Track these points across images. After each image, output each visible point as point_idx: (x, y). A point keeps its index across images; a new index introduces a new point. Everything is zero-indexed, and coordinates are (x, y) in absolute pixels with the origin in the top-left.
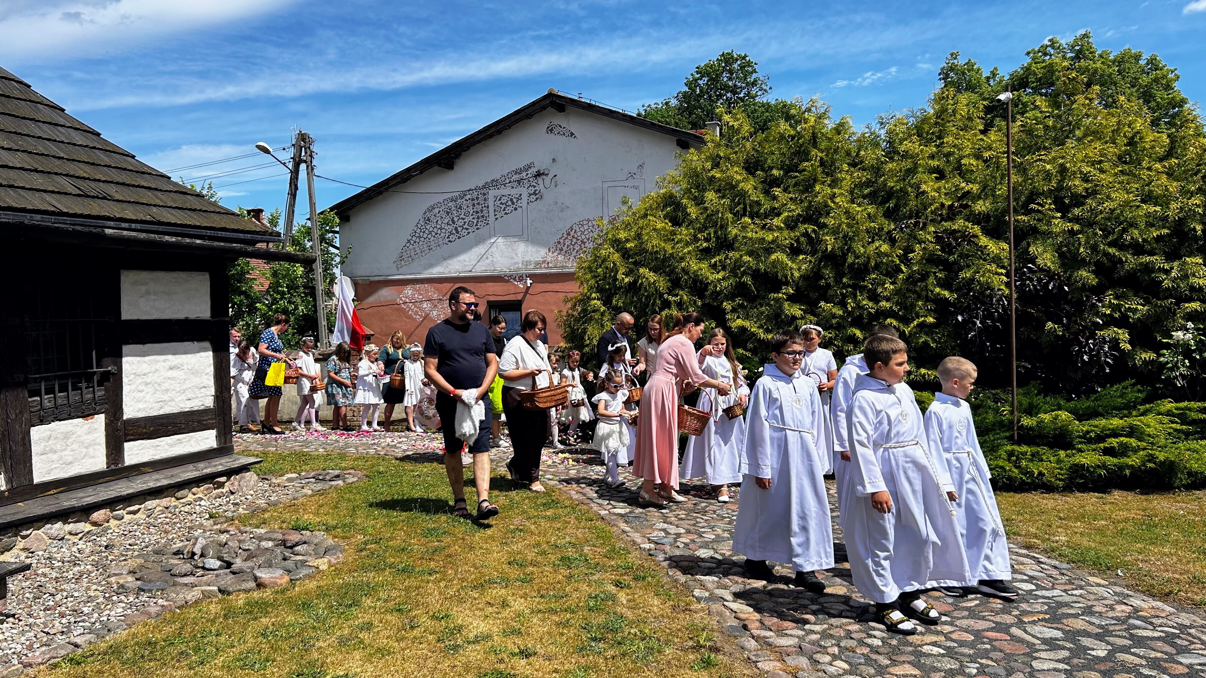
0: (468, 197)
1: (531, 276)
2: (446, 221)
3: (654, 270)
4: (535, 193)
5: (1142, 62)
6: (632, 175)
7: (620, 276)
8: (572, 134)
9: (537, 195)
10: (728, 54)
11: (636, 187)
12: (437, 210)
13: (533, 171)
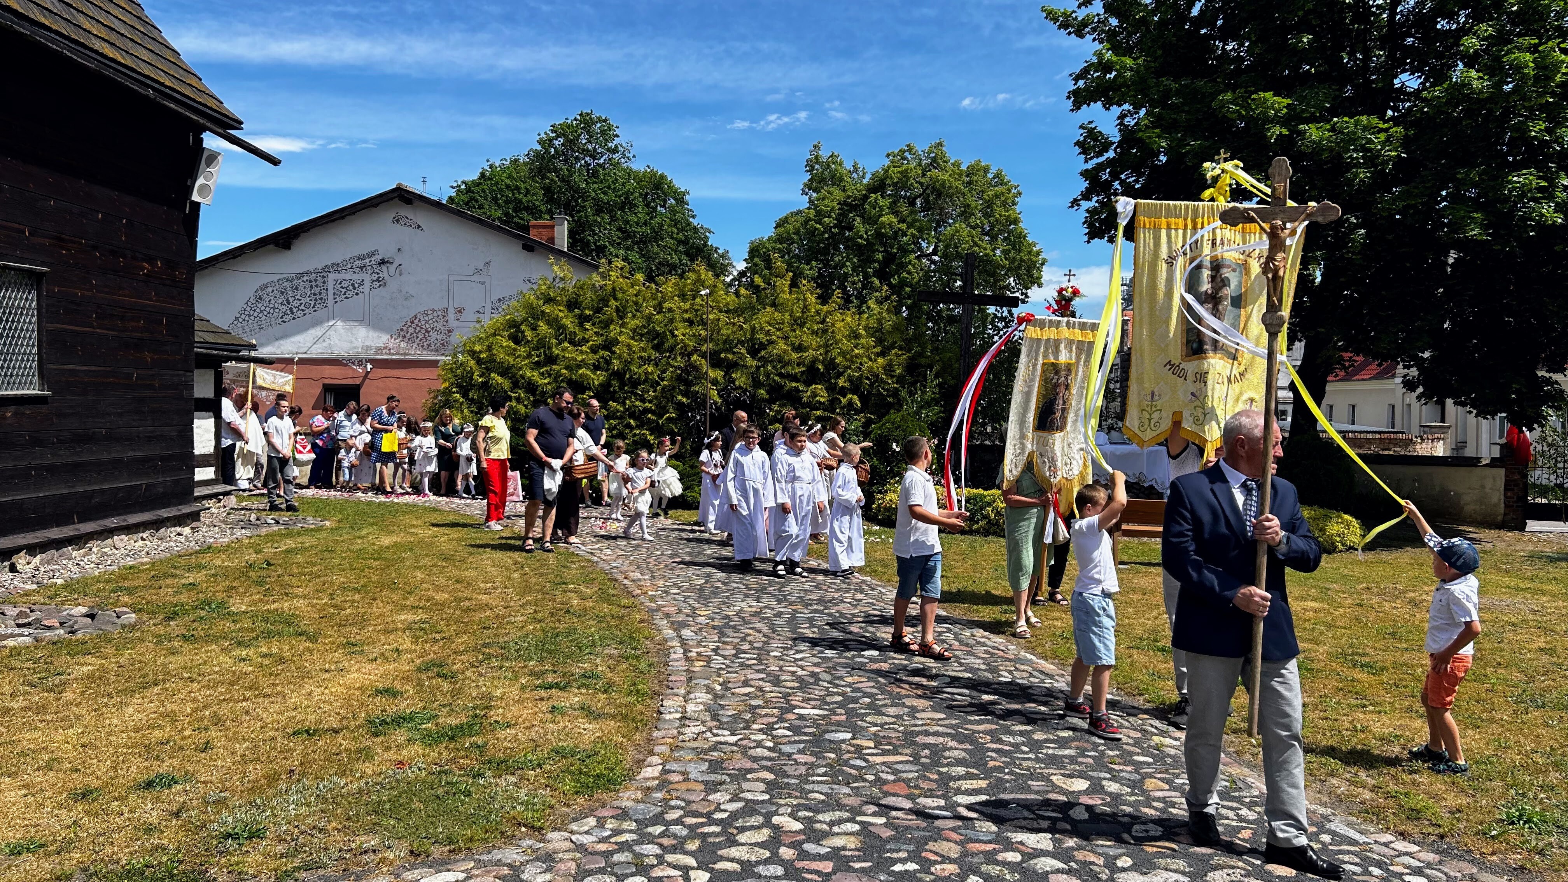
0: (305, 279)
1: (371, 361)
2: (280, 301)
3: (501, 375)
4: (378, 280)
5: (990, 176)
6: (478, 271)
7: (475, 377)
8: (419, 226)
9: (380, 282)
10: (588, 114)
11: (483, 283)
12: (270, 289)
13: (378, 258)
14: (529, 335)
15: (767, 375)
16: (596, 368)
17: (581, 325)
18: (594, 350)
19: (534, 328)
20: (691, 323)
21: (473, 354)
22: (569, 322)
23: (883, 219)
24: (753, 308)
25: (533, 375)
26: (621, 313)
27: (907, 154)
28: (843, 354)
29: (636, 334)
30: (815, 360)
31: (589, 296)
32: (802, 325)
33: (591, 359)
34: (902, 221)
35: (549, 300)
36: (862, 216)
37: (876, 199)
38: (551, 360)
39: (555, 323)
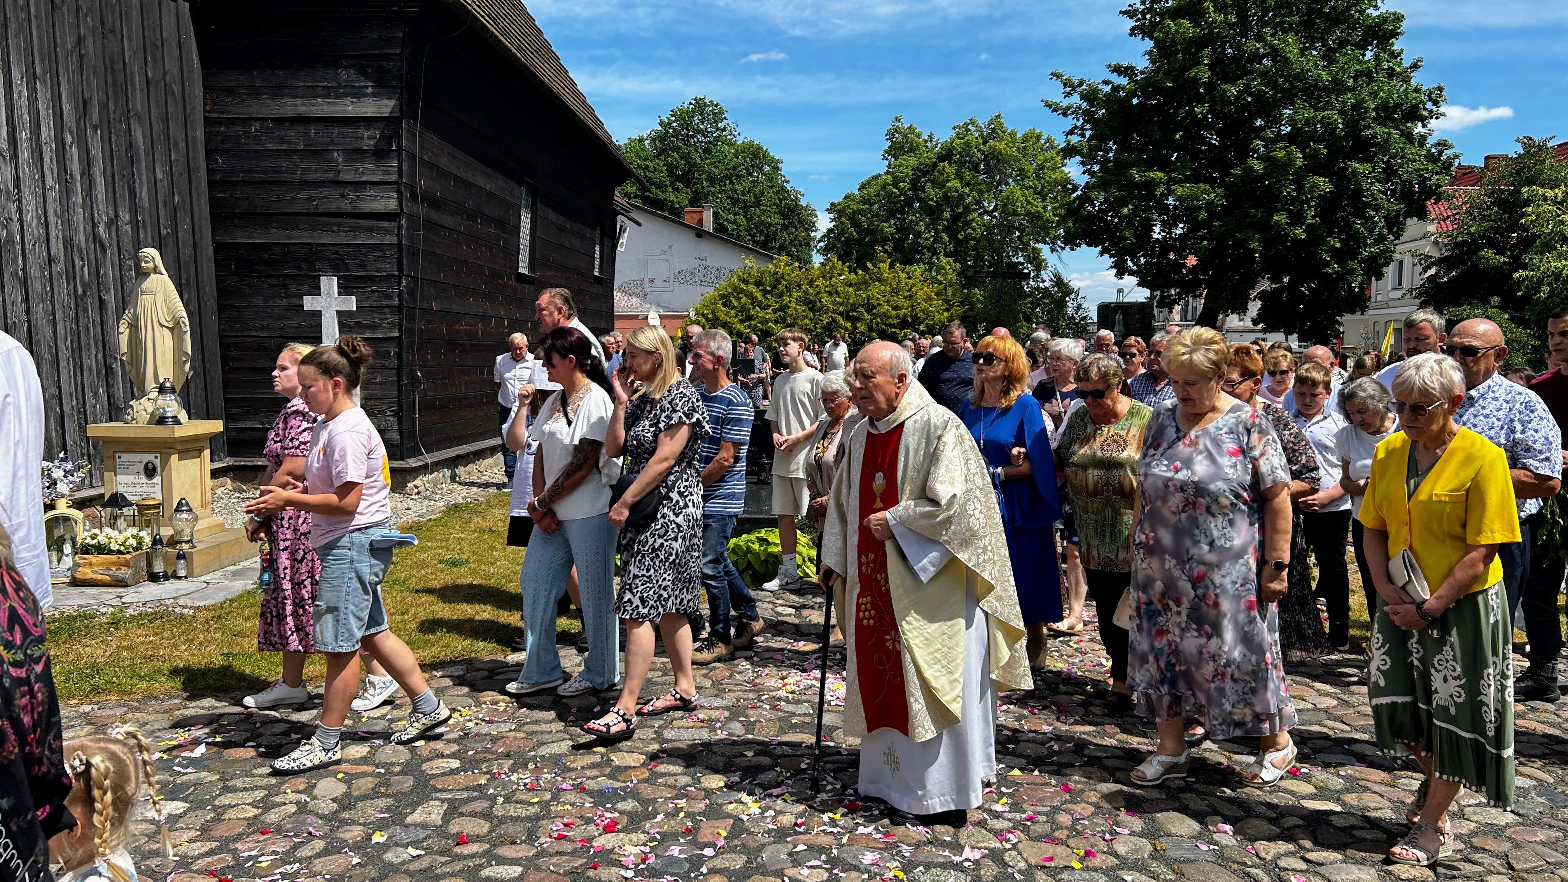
5: (1042, 142)
6: (664, 252)
10: (701, 99)
11: (668, 260)
14: (735, 303)
15: (877, 325)
17: (764, 296)
18: (775, 311)
19: (739, 299)
20: (830, 294)
21: (703, 315)
22: (759, 295)
23: (949, 184)
24: (866, 283)
25: (741, 327)
26: (789, 288)
27: (970, 127)
28: (922, 311)
29: (798, 301)
30: (905, 315)
31: (768, 279)
32: (897, 293)
33: (773, 317)
34: (968, 184)
35: (744, 281)
36: (933, 182)
37: (944, 167)
38: (749, 318)
39: (750, 296)
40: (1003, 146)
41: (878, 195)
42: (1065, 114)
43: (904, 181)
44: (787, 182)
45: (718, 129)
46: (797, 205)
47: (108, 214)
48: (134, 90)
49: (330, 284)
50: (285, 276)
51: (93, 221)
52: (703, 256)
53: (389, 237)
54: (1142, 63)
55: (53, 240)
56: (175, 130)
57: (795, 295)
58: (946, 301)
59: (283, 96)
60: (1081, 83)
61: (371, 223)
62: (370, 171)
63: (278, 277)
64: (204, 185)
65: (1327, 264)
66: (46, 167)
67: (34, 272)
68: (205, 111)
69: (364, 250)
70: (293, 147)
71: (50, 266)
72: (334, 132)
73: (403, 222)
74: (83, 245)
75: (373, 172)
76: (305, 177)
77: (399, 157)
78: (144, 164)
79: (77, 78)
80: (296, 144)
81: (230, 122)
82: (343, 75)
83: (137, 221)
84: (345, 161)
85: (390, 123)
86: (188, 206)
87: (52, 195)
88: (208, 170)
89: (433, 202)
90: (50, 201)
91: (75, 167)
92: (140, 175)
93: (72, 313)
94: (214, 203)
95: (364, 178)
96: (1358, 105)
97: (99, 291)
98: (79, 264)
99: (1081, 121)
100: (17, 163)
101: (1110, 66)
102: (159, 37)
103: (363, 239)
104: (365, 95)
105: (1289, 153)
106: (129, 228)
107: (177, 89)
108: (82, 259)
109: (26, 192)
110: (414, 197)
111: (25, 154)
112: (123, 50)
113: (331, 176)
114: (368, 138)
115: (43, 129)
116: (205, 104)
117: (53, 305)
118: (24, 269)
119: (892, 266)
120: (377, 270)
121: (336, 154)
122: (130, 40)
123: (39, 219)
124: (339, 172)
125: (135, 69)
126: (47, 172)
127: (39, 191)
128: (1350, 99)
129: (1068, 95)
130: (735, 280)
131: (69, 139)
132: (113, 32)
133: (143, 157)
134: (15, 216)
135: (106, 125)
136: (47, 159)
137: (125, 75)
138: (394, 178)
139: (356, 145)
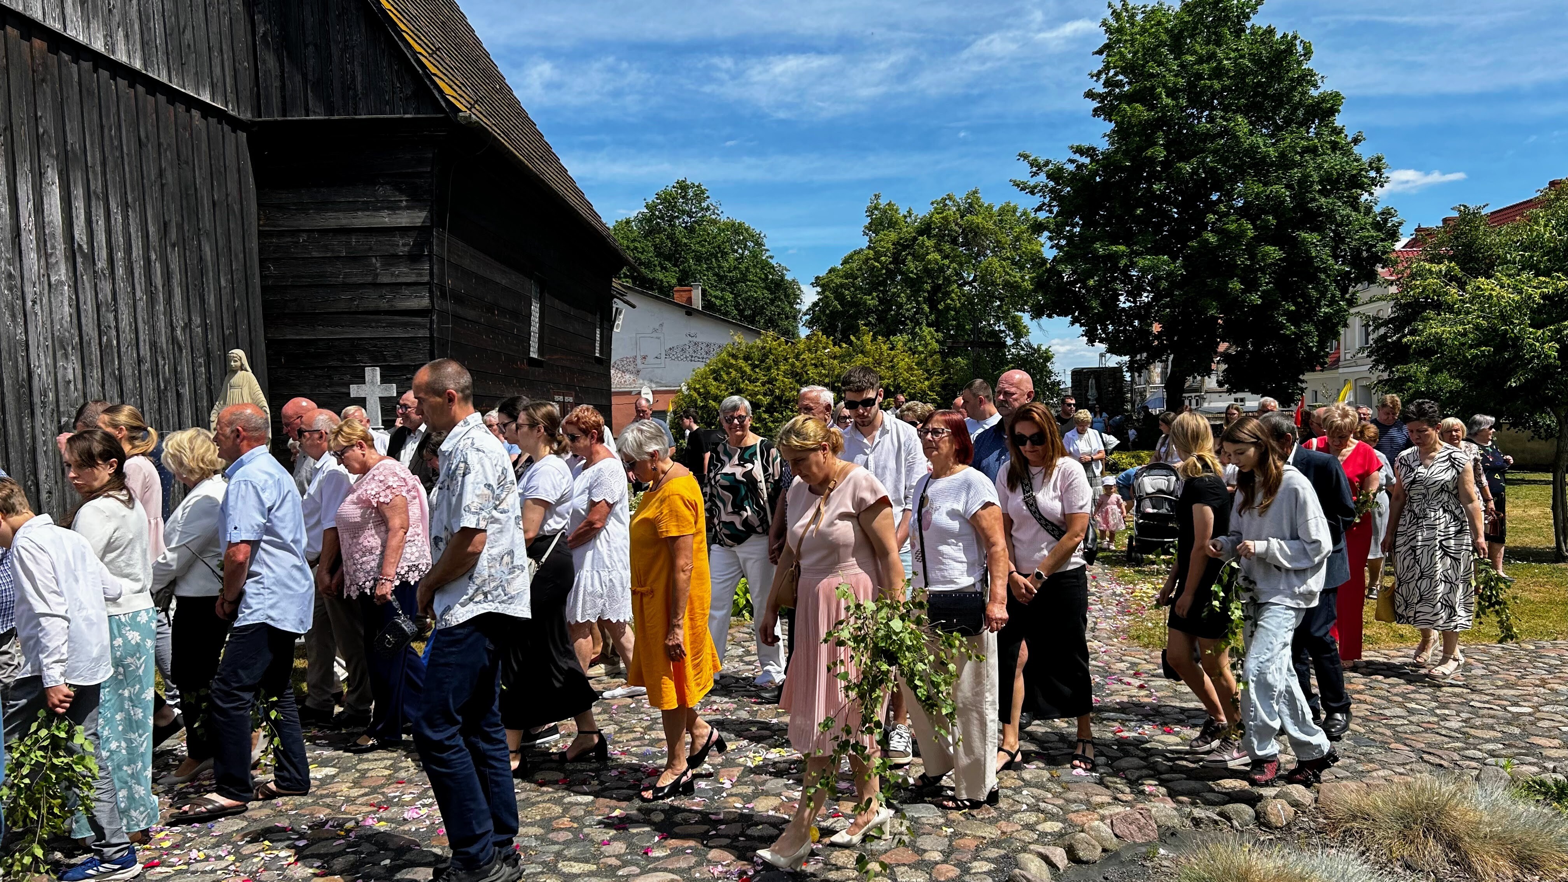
5: (1018, 214)
6: (655, 330)
10: (683, 182)
11: (659, 338)
14: (725, 377)
16: (765, 395)
17: (752, 370)
18: (763, 384)
19: (728, 373)
20: (816, 366)
21: (695, 389)
22: (748, 370)
23: (929, 257)
24: (850, 355)
26: (776, 362)
27: (947, 202)
28: (904, 380)
29: (785, 374)
30: (889, 385)
31: (756, 354)
32: (880, 364)
33: (762, 390)
34: (946, 257)
35: (734, 356)
36: (913, 255)
37: (923, 241)
39: (740, 370)
40: (980, 220)
41: (860, 269)
42: (1032, 193)
43: (885, 256)
44: (771, 257)
45: (702, 209)
46: (782, 279)
47: (183, 319)
48: (203, 211)
49: (373, 374)
50: (330, 367)
51: (172, 325)
52: (693, 332)
53: (422, 331)
54: (1103, 145)
55: (141, 344)
56: (237, 245)
57: (783, 368)
58: (927, 371)
59: (327, 211)
60: (1047, 163)
61: (406, 319)
62: (404, 273)
63: (322, 368)
64: (258, 290)
65: (1283, 326)
66: (136, 281)
67: (128, 371)
68: (259, 225)
69: (400, 343)
70: (336, 254)
71: (139, 365)
72: (373, 240)
73: (434, 317)
74: (164, 346)
75: (406, 275)
76: (348, 281)
77: (431, 260)
78: (211, 274)
79: (159, 204)
80: (340, 251)
81: (281, 234)
82: (381, 191)
83: (206, 324)
84: (382, 265)
85: (422, 233)
86: (245, 308)
87: (141, 305)
88: (261, 276)
89: (459, 299)
90: (139, 310)
91: (158, 281)
92: (208, 284)
93: (156, 406)
94: (266, 305)
95: (400, 280)
96: (1304, 180)
97: (177, 386)
98: (161, 362)
99: (1048, 199)
100: (114, 279)
101: (1072, 147)
102: (222, 164)
103: (399, 333)
104: (400, 208)
105: (1240, 225)
106: (199, 330)
107: (236, 207)
108: (164, 359)
109: (121, 303)
110: (443, 295)
111: (120, 271)
112: (194, 177)
113: (370, 279)
114: (403, 246)
115: (134, 249)
116: (259, 219)
117: (141, 399)
118: (119, 369)
119: (874, 339)
120: (412, 360)
121: (374, 260)
122: (200, 169)
123: (131, 326)
124: (377, 275)
125: (204, 193)
126: (137, 286)
127: (131, 302)
128: (1296, 173)
129: (1035, 174)
130: (724, 355)
131: (153, 257)
132: (187, 163)
133: (210, 268)
134: (113, 324)
135: (182, 243)
136: (137, 275)
137: (196, 199)
138: (426, 279)
139: (392, 252)
